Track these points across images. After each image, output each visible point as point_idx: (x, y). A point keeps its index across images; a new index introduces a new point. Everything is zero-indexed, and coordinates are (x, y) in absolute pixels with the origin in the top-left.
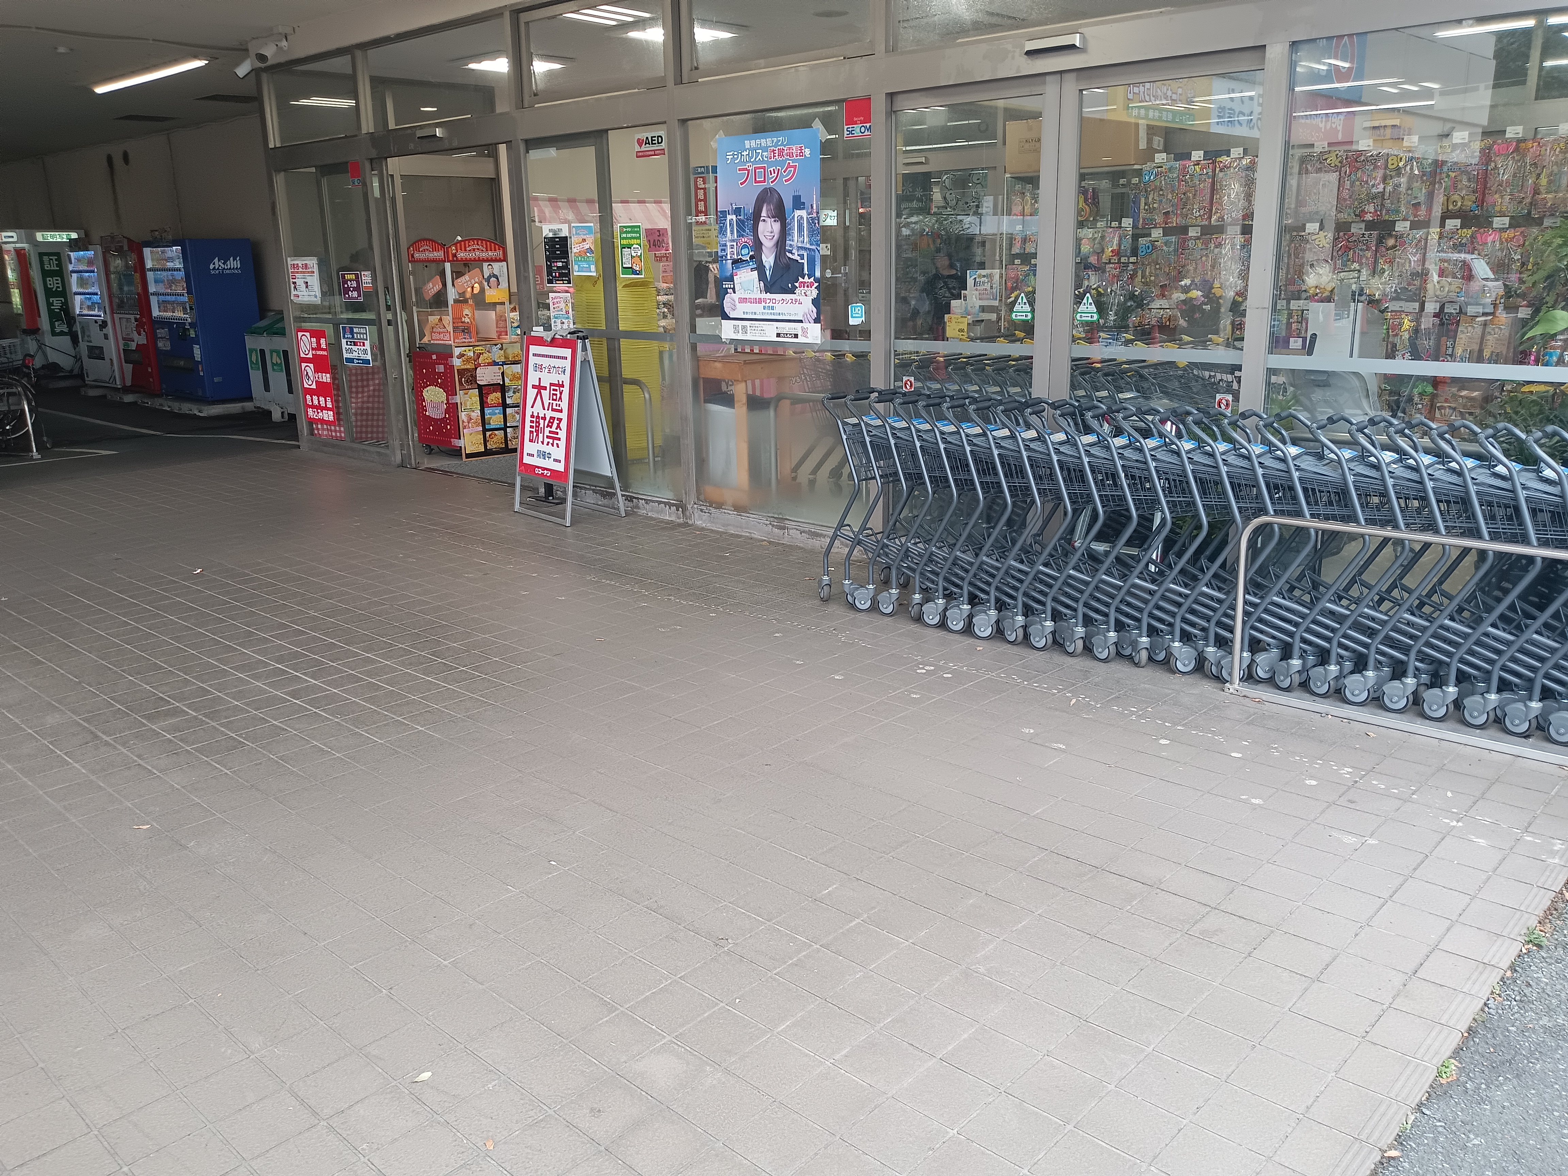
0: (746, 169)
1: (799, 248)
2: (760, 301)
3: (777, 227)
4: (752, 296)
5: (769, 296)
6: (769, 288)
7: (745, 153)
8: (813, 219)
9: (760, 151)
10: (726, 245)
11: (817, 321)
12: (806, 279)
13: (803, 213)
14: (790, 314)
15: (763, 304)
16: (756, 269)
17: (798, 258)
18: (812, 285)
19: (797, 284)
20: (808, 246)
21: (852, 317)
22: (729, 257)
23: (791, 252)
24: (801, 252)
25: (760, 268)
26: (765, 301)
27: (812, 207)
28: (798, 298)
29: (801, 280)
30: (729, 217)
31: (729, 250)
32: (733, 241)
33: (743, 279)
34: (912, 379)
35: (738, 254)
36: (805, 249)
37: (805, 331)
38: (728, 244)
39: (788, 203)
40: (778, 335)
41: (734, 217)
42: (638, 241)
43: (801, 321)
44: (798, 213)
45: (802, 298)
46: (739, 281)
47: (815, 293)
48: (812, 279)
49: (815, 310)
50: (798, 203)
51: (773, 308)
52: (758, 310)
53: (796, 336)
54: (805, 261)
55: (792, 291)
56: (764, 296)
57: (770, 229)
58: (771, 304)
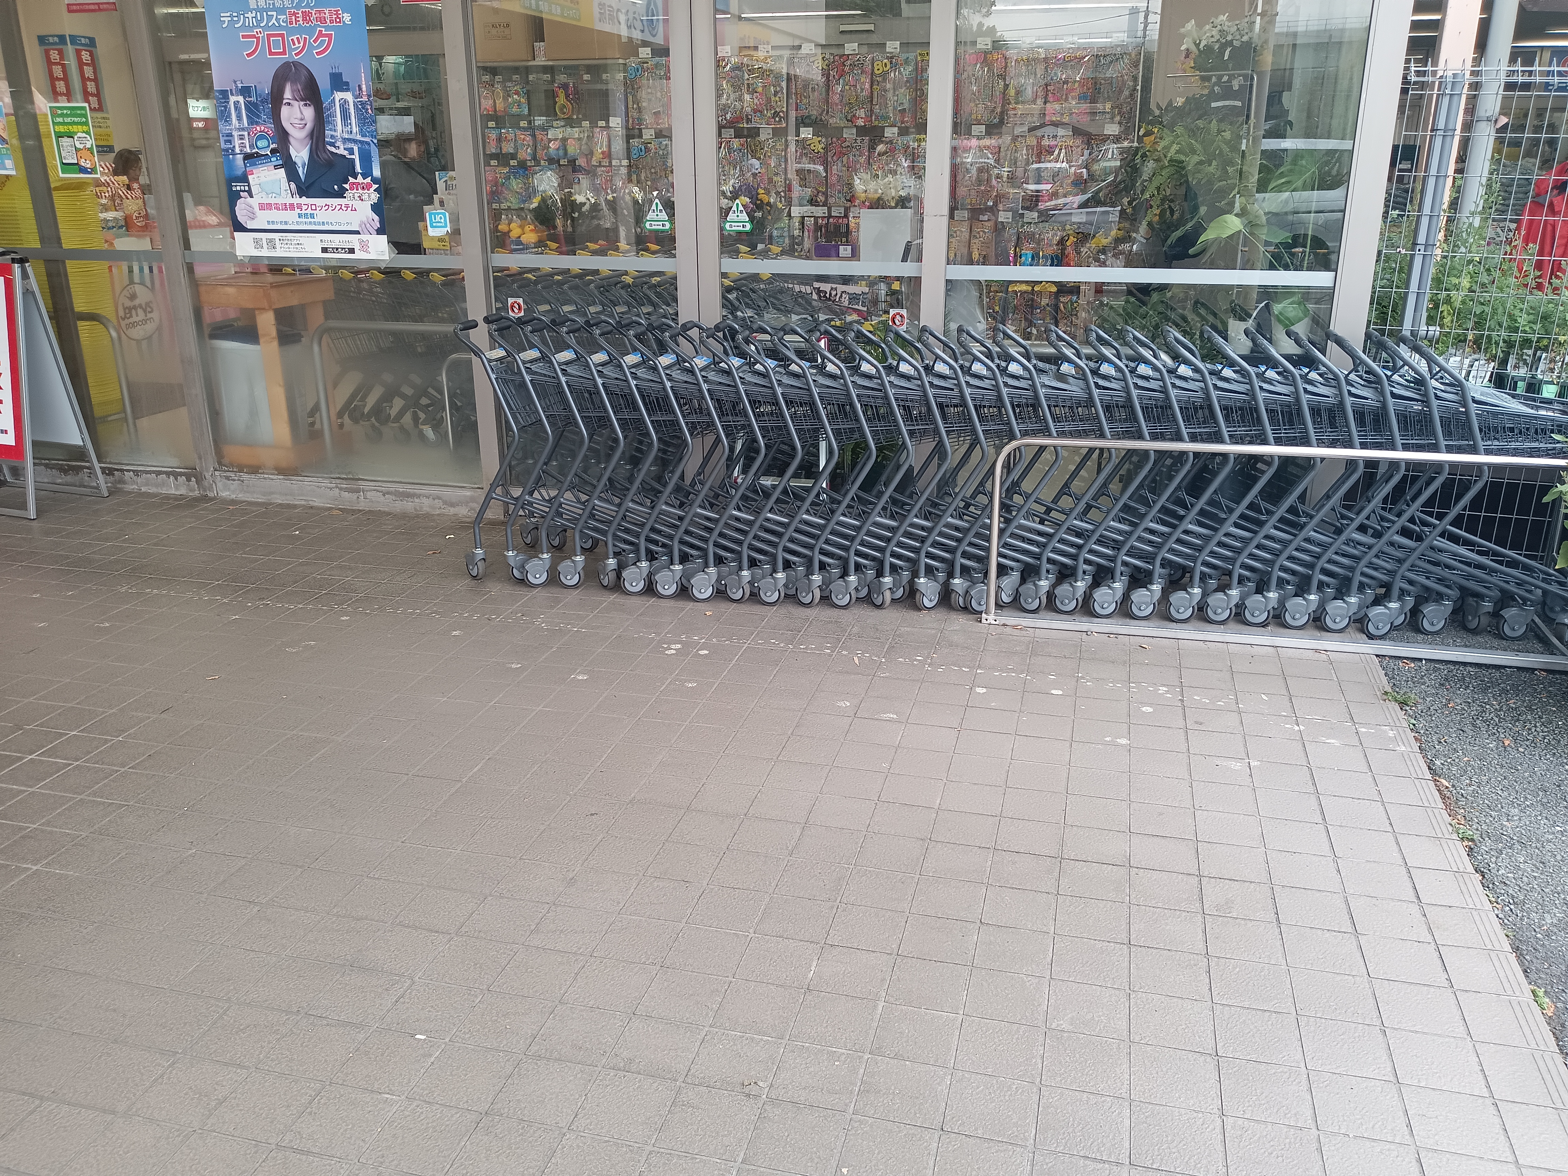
0: (254, 36)
1: (345, 140)
2: (292, 207)
3: (309, 113)
4: (280, 201)
5: (304, 200)
6: (305, 190)
7: (250, 15)
8: (362, 103)
9: (274, 13)
10: (230, 135)
11: (380, 232)
12: (360, 179)
13: (348, 96)
14: (340, 224)
15: (298, 211)
16: (282, 166)
17: (345, 153)
18: (368, 187)
19: (347, 186)
20: (359, 137)
21: (432, 226)
22: (237, 150)
23: (333, 145)
24: (350, 145)
25: (289, 165)
26: (300, 206)
27: (360, 89)
28: (350, 203)
29: (351, 180)
30: (233, 99)
31: (237, 142)
32: (243, 129)
33: (263, 179)
34: (520, 301)
35: (251, 146)
36: (355, 141)
37: (364, 246)
38: (236, 134)
39: (323, 83)
40: (324, 250)
41: (241, 99)
42: (85, 128)
43: (358, 233)
44: (339, 96)
45: (357, 204)
46: (257, 181)
47: (375, 197)
48: (369, 180)
49: (376, 218)
50: (338, 83)
51: (312, 216)
52: (291, 219)
53: (352, 251)
54: (356, 157)
55: (340, 194)
56: (297, 200)
57: (299, 116)
58: (309, 211)
